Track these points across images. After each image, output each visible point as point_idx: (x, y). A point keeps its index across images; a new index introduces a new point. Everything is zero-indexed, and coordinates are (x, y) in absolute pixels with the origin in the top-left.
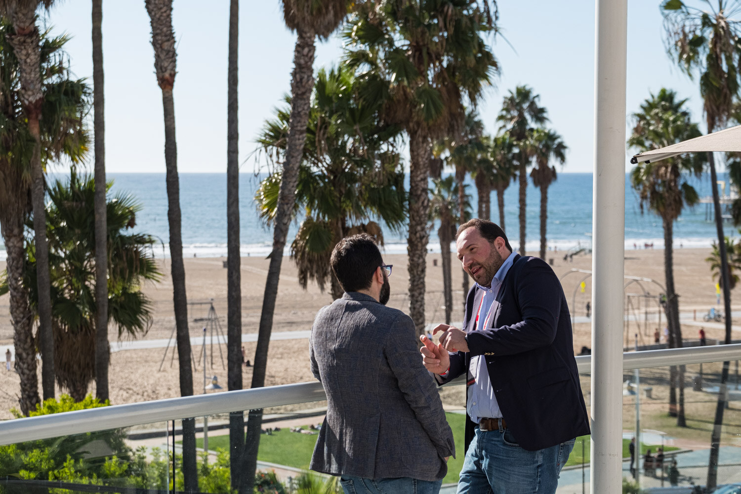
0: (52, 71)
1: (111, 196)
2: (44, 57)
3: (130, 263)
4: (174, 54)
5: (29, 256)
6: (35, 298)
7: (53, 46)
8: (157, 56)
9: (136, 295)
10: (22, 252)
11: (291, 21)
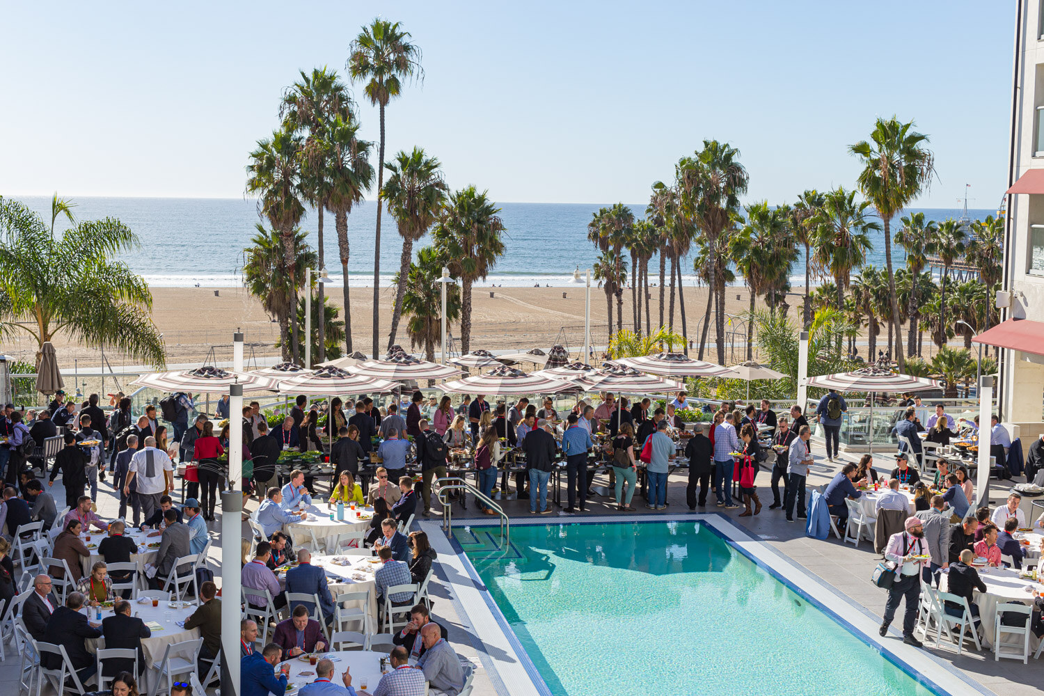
0: (303, 247)
1: (327, 304)
2: (296, 244)
3: (335, 334)
4: (348, 249)
5: (290, 330)
6: (292, 350)
7: (300, 238)
8: (341, 250)
9: (337, 348)
10: (288, 328)
11: (401, 232)
